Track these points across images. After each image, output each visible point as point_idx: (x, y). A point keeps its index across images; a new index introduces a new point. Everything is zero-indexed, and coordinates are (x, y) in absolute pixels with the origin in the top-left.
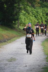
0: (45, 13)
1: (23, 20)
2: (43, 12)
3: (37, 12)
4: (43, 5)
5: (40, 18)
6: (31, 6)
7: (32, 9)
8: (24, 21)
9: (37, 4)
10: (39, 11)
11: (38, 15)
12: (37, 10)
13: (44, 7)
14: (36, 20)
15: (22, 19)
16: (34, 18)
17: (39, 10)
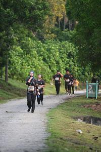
0: (65, 53)
1: (18, 67)
2: (61, 51)
3: (49, 50)
4: (63, 35)
5: (54, 62)
6: (36, 38)
7: (38, 43)
8: (21, 69)
9: (50, 34)
10: (53, 48)
11: (51, 55)
12: (49, 46)
13: (64, 40)
14: (45, 67)
15: (17, 64)
16: (41, 63)
17: (54, 45)
